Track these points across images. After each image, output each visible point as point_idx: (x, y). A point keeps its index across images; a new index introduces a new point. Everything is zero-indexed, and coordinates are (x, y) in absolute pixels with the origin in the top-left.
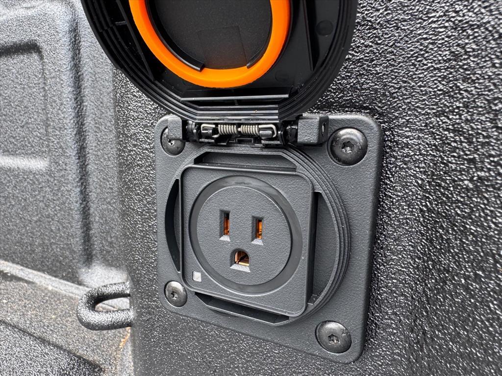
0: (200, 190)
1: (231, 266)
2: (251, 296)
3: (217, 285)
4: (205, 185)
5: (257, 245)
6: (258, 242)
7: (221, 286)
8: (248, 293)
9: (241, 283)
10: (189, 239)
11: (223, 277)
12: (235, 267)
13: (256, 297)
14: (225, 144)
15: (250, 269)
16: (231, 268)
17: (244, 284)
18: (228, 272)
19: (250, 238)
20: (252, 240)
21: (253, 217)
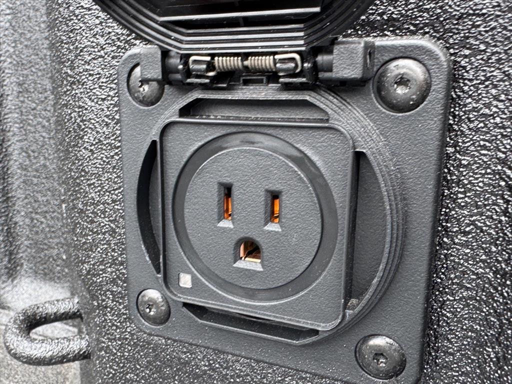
0: (188, 154)
1: (235, 263)
2: (264, 304)
3: (215, 292)
4: (196, 148)
5: (272, 231)
6: (273, 227)
7: (220, 292)
8: (261, 300)
9: (249, 287)
10: (173, 227)
11: (224, 280)
12: (240, 264)
13: (272, 306)
14: (225, 85)
15: (263, 266)
16: (235, 265)
17: (254, 287)
18: (230, 272)
19: (263, 222)
20: (266, 224)
21: (267, 191)
